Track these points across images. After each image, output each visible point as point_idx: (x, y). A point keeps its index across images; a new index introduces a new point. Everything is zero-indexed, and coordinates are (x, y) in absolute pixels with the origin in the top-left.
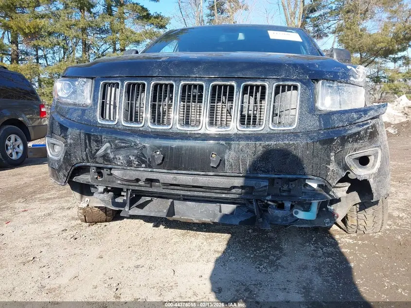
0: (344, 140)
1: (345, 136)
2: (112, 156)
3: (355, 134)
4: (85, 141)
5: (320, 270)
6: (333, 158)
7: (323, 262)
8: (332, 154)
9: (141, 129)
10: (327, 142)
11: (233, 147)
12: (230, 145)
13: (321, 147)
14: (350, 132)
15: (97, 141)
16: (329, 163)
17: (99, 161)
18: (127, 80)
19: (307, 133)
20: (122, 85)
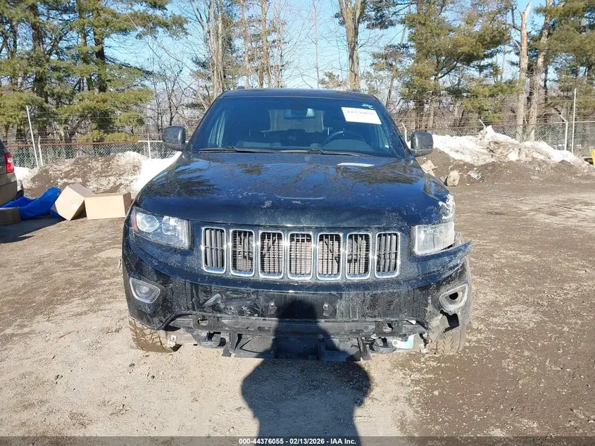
0: (439, 285)
1: (439, 281)
2: (222, 306)
3: (448, 277)
4: (192, 290)
5: (410, 400)
6: (430, 301)
7: (412, 391)
8: (429, 298)
9: (252, 278)
10: (425, 288)
11: (344, 296)
12: (341, 295)
13: (420, 292)
14: (444, 276)
15: (205, 292)
16: (426, 305)
17: (208, 311)
18: (233, 227)
19: (408, 281)
20: (228, 233)
